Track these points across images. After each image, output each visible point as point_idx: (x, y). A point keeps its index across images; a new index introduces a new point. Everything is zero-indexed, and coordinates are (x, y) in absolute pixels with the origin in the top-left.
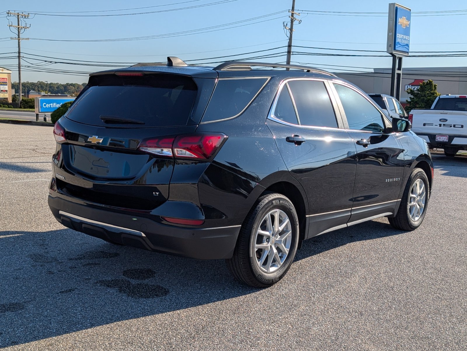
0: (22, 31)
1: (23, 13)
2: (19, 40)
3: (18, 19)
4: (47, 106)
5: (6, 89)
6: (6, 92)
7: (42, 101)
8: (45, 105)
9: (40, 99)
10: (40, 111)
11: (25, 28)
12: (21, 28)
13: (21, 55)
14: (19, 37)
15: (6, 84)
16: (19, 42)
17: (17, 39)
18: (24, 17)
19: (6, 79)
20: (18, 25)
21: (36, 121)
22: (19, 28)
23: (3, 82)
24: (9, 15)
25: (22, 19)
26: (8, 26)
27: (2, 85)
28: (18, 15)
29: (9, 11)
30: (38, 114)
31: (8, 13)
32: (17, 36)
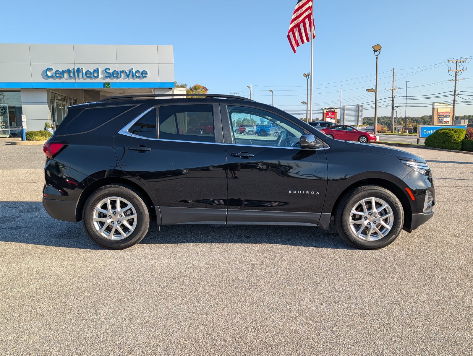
0: (458, 74)
1: (461, 59)
2: (456, 81)
3: (456, 64)
4: (427, 132)
5: (448, 121)
6: (448, 123)
7: (423, 129)
8: (425, 132)
9: (421, 127)
10: (421, 137)
11: (462, 71)
12: (459, 71)
13: (457, 93)
14: (456, 79)
15: (449, 116)
16: (455, 83)
17: (454, 80)
18: (461, 62)
19: (449, 112)
20: (456, 69)
21: (417, 144)
22: (456, 71)
23: (446, 115)
24: (449, 62)
25: (460, 64)
26: (448, 71)
27: (446, 117)
28: (457, 62)
29: (449, 59)
30: (419, 139)
31: (448, 61)
32: (455, 78)
